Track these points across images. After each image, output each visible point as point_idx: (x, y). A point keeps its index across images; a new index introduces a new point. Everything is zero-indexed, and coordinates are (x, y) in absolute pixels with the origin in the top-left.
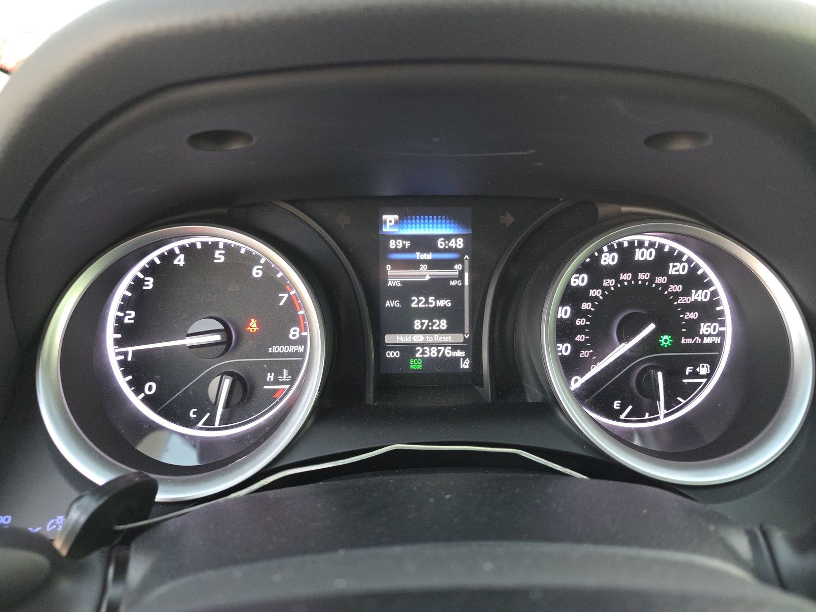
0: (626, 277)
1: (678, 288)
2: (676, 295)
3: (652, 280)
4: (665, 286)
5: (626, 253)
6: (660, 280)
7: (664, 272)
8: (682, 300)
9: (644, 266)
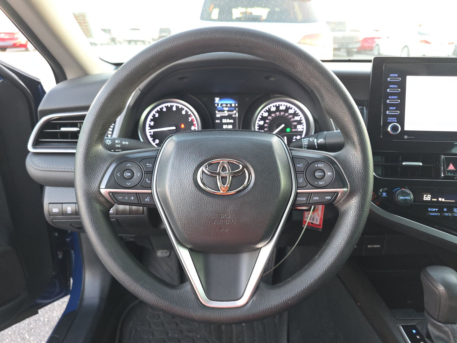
0: (278, 113)
1: (291, 116)
2: (291, 118)
3: (284, 114)
4: (288, 116)
5: (278, 107)
6: (287, 114)
7: (287, 112)
8: (292, 119)
9: (282, 111)
